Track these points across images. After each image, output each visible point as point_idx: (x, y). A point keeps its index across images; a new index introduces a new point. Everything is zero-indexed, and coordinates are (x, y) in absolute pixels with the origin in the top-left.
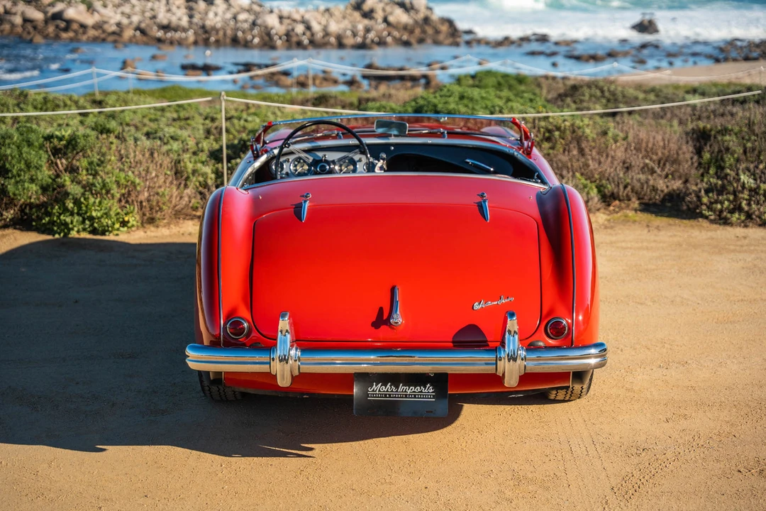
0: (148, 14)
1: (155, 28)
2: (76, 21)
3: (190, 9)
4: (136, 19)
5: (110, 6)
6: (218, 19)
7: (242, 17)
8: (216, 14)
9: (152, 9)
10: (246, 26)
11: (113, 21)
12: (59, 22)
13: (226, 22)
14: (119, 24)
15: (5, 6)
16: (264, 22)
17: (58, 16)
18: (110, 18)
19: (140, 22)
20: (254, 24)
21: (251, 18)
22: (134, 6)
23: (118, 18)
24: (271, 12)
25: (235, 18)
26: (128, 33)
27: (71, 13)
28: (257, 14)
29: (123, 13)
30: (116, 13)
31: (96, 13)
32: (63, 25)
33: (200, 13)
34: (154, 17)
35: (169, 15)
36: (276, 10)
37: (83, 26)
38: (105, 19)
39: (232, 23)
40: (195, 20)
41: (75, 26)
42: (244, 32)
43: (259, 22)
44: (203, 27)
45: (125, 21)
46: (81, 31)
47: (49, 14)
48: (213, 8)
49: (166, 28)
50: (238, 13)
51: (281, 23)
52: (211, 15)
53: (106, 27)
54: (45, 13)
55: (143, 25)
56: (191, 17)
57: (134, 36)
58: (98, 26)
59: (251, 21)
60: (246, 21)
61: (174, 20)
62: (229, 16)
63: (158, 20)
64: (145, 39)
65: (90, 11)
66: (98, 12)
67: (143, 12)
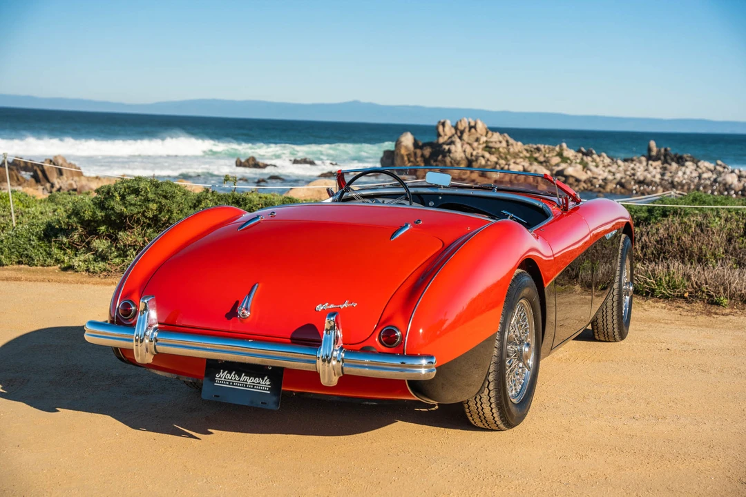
0: (628, 173)
1: (633, 183)
2: (572, 176)
3: (665, 169)
4: (618, 176)
5: (601, 166)
6: (686, 176)
7: (705, 176)
8: (684, 173)
9: (633, 169)
10: (708, 182)
11: (600, 178)
12: (560, 177)
13: (691, 179)
14: (605, 180)
15: (523, 166)
16: (724, 180)
17: (560, 173)
18: (600, 175)
19: (622, 178)
20: (715, 181)
21: (715, 176)
22: (619, 166)
23: (606, 175)
24: (733, 172)
25: (700, 177)
26: (611, 186)
27: (570, 171)
28: (720, 174)
29: (610, 171)
30: (604, 171)
31: (588, 172)
32: (563, 179)
33: (671, 173)
34: (634, 175)
35: (646, 173)
36: (737, 171)
37: (578, 180)
38: (595, 176)
39: (697, 179)
40: (666, 178)
41: (571, 180)
42: (704, 187)
43: (719, 179)
44: (672, 183)
45: (610, 177)
46: (576, 183)
47: (554, 172)
48: (683, 169)
49: (641, 183)
50: (703, 173)
51: (739, 181)
52: (680, 174)
53: (595, 181)
54: (551, 170)
55: (623, 181)
56: (663, 175)
57: (616, 188)
58: (589, 181)
59: (712, 179)
60: (709, 179)
61: (649, 176)
62: (695, 174)
63: (636, 178)
64: (623, 191)
65: (585, 170)
66: (590, 170)
67: (625, 171)
